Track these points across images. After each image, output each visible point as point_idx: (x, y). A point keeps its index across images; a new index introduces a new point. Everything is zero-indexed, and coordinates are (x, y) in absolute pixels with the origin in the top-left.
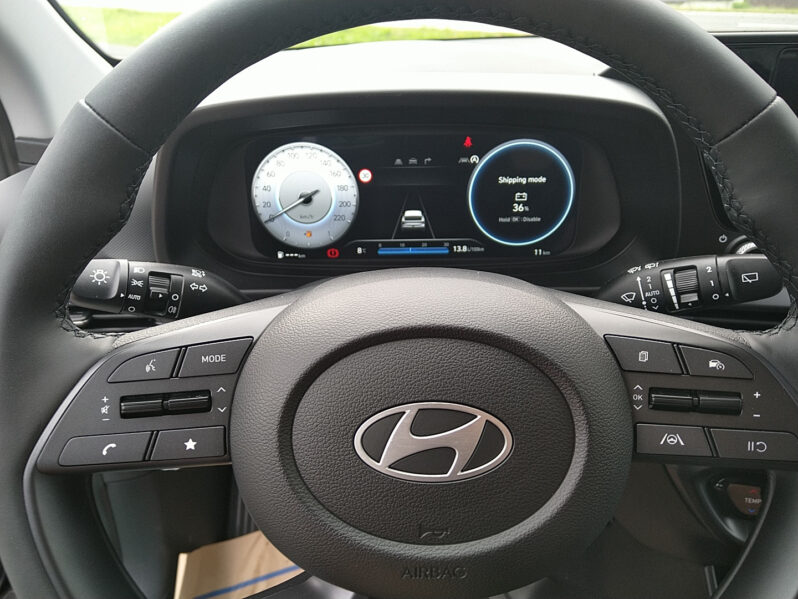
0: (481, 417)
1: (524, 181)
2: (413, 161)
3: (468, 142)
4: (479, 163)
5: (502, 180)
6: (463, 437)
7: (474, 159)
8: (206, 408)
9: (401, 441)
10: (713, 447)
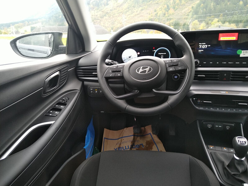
0: (149, 67)
1: (162, 54)
2: (146, 51)
3: (154, 48)
4: (156, 51)
5: (159, 54)
6: (147, 69)
7: (155, 50)
8: (120, 71)
9: (141, 70)
10: (175, 69)
